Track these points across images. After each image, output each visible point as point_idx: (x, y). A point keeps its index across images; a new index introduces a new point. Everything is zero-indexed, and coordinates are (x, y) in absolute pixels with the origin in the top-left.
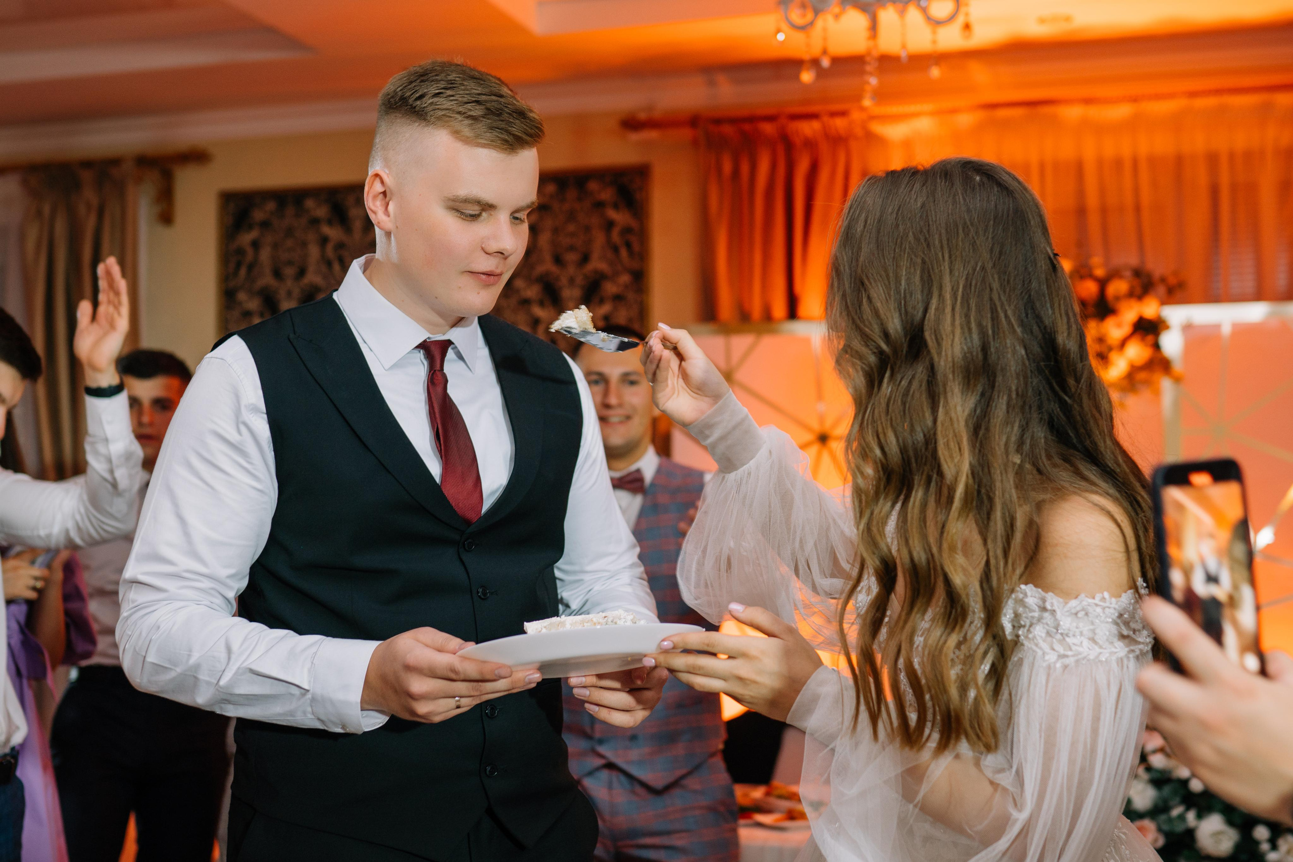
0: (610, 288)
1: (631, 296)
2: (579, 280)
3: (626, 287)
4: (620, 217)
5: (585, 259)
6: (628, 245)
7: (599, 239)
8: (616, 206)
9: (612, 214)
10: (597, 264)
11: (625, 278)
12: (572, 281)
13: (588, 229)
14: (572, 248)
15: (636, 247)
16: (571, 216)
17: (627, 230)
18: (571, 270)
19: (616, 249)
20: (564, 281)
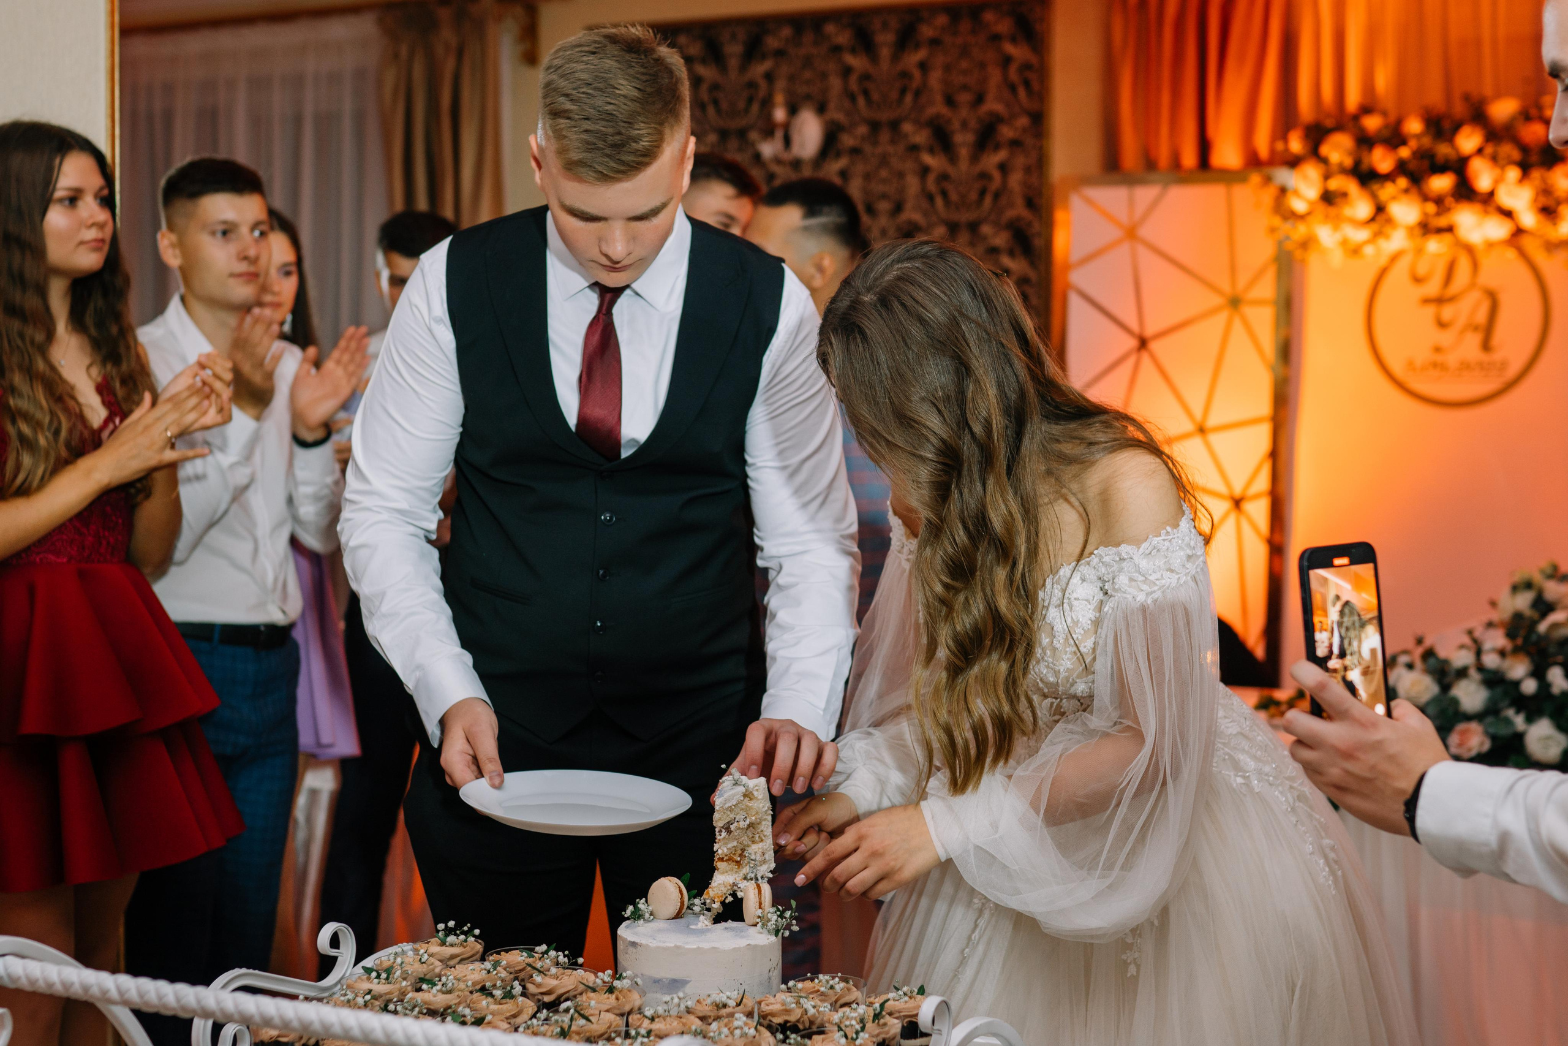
0: (1007, 132)
1: (1029, 141)
2: (973, 124)
3: (1024, 130)
4: (1017, 52)
5: (980, 99)
6: (1027, 84)
7: (995, 76)
8: (1013, 40)
9: (1010, 48)
10: (993, 105)
11: (1023, 121)
12: (964, 125)
13: (982, 66)
14: (965, 88)
15: (1036, 86)
16: (965, 51)
17: (1026, 67)
18: (964, 112)
19: (1013, 88)
20: (956, 125)
